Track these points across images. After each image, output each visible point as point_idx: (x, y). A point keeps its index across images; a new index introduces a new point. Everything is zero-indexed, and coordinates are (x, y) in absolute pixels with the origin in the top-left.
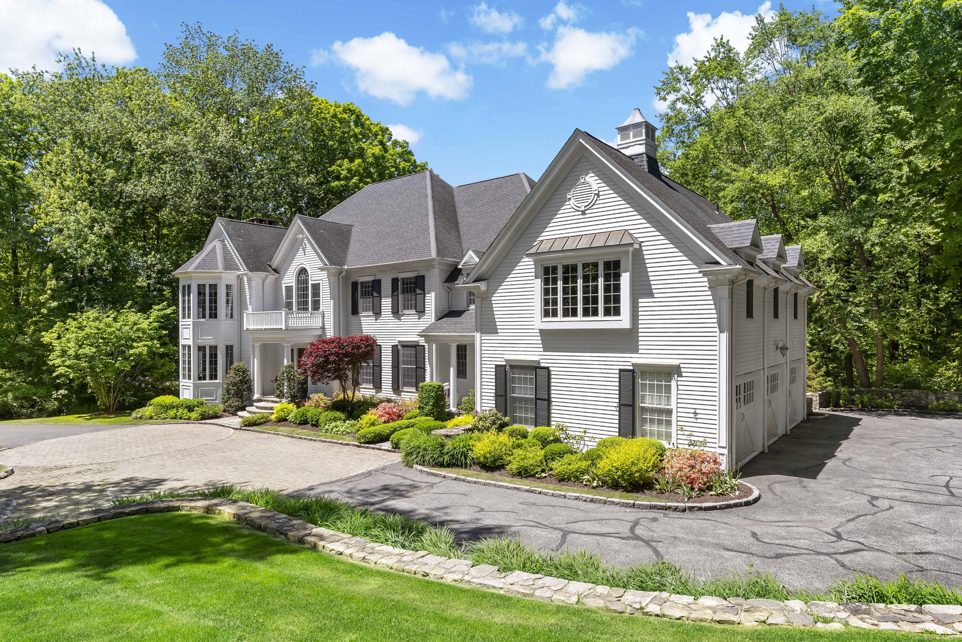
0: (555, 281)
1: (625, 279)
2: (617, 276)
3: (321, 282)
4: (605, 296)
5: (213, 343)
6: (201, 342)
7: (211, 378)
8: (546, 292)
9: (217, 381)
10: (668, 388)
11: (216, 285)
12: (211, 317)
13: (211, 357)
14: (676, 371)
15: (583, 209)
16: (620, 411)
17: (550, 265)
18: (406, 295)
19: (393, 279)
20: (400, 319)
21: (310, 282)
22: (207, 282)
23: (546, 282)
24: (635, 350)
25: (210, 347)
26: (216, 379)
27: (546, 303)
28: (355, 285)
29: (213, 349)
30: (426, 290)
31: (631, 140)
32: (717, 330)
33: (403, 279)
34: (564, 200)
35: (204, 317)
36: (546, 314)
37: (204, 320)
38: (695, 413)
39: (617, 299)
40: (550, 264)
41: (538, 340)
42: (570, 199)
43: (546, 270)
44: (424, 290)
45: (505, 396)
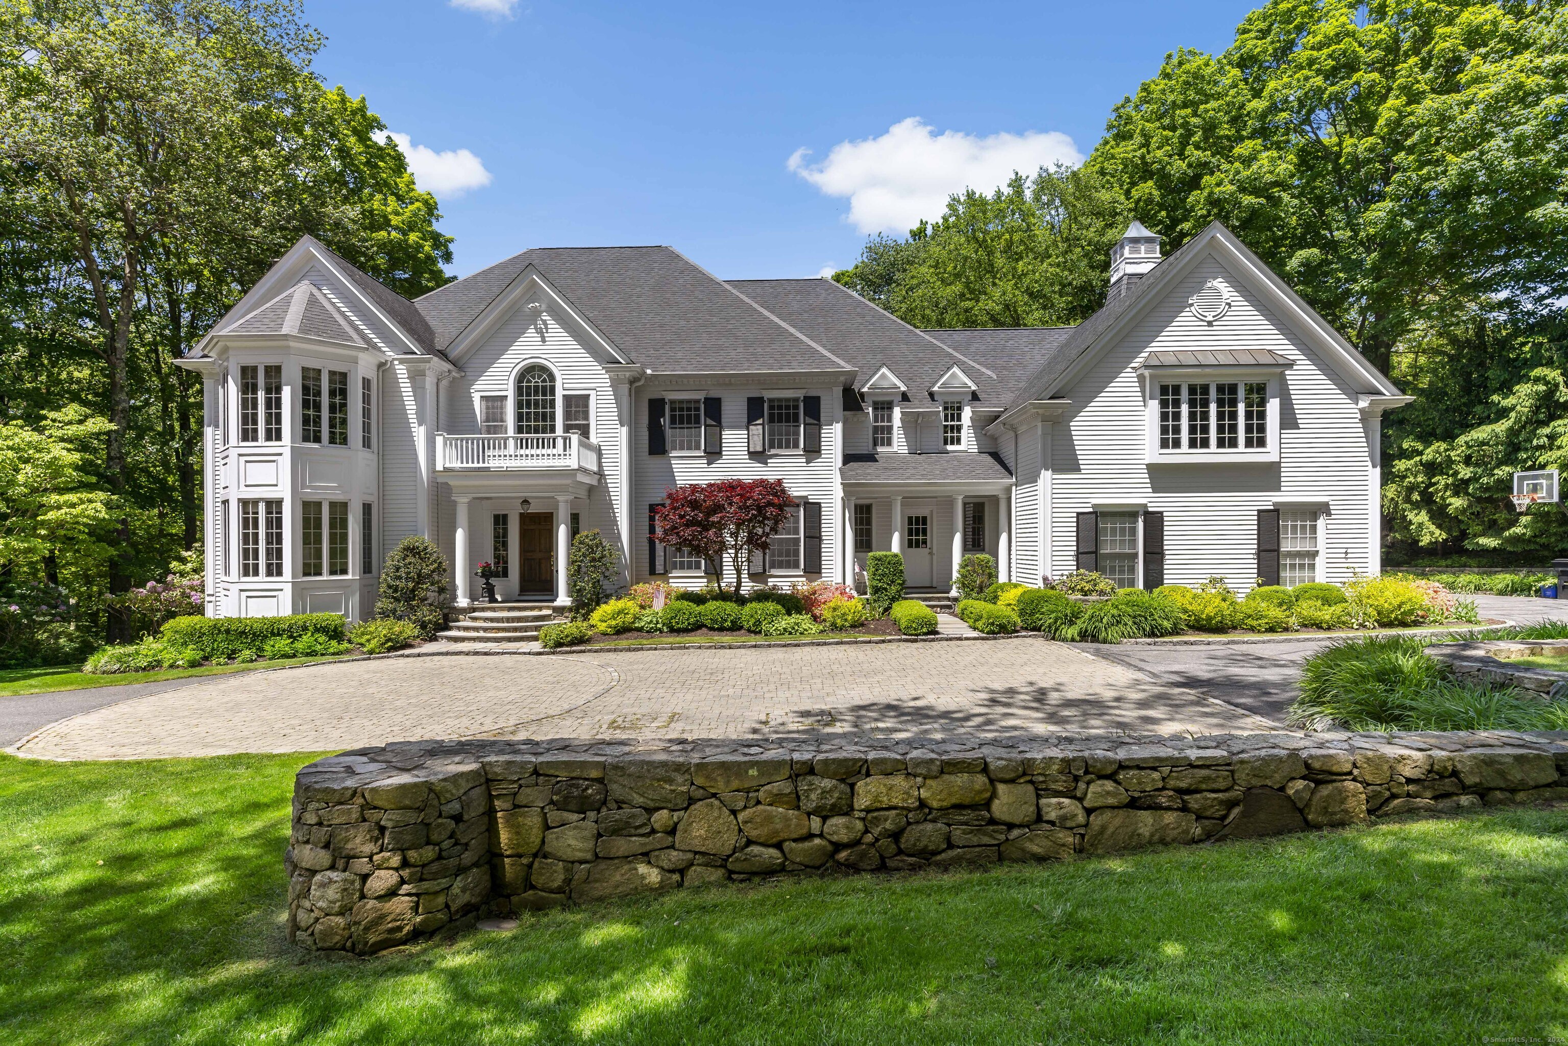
0: (1177, 403)
1: (1273, 407)
2: (1263, 403)
3: (592, 393)
4: (1246, 425)
5: (339, 497)
6: (310, 493)
7: (333, 572)
8: (1164, 417)
9: (349, 577)
10: (1314, 529)
11: (344, 375)
12: (332, 441)
13: (332, 526)
14: (1323, 509)
15: (1210, 318)
16: (1259, 559)
17: (1170, 384)
18: (776, 424)
19: (750, 400)
20: (766, 463)
21: (559, 394)
22: (326, 366)
23: (1164, 404)
24: (1276, 486)
25: (333, 505)
26: (344, 571)
27: (1164, 430)
28: (656, 407)
29: (339, 510)
30: (822, 419)
31: (1143, 255)
32: (1369, 464)
33: (771, 400)
34: (1184, 306)
35: (317, 439)
36: (1164, 444)
37: (316, 446)
38: (1346, 553)
39: (1262, 429)
40: (1171, 382)
41: (1145, 477)
42: (1192, 305)
43: (1164, 390)
44: (819, 420)
45: (1096, 552)
